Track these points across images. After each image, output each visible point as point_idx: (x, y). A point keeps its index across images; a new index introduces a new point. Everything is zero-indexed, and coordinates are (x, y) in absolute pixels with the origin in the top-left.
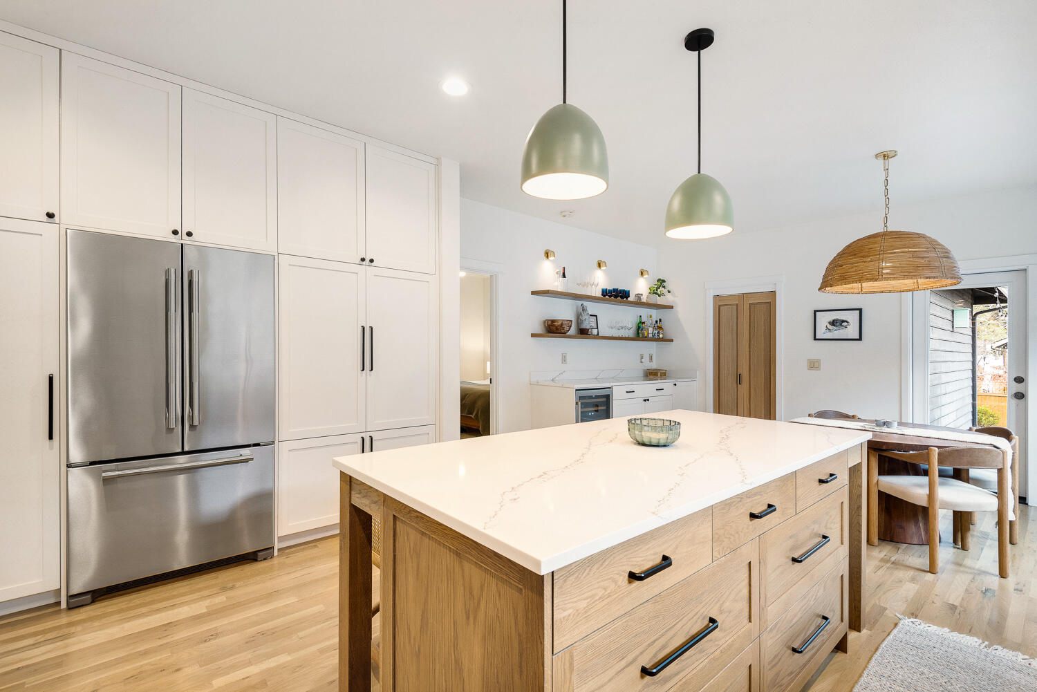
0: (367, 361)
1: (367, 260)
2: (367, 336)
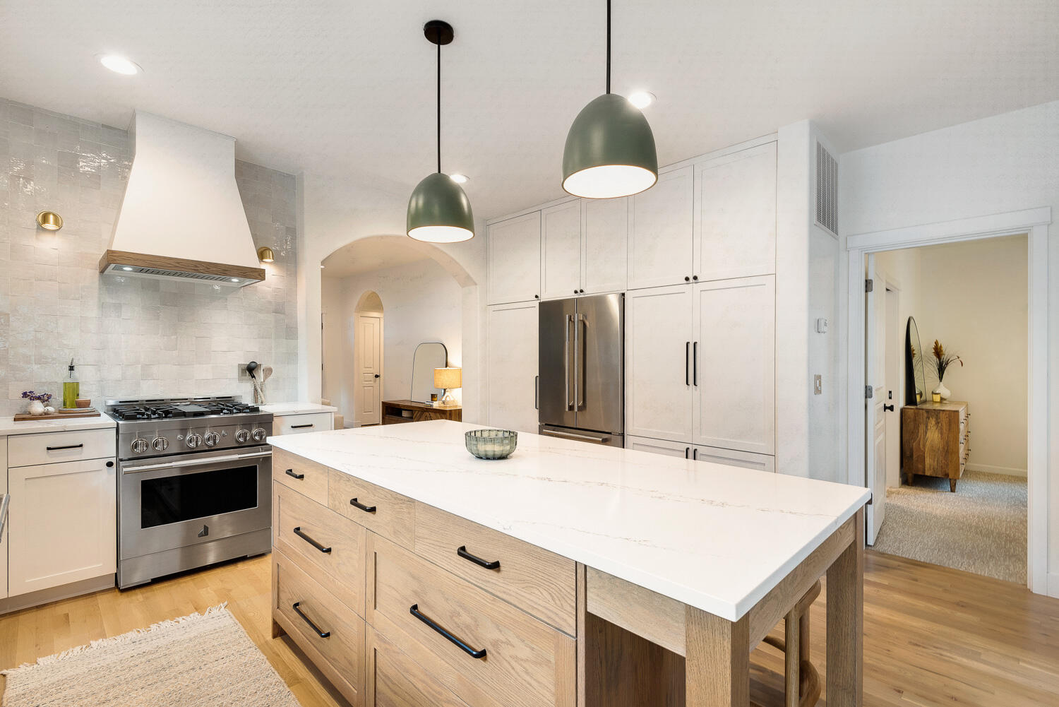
0: (692, 377)
1: (691, 280)
2: (692, 351)
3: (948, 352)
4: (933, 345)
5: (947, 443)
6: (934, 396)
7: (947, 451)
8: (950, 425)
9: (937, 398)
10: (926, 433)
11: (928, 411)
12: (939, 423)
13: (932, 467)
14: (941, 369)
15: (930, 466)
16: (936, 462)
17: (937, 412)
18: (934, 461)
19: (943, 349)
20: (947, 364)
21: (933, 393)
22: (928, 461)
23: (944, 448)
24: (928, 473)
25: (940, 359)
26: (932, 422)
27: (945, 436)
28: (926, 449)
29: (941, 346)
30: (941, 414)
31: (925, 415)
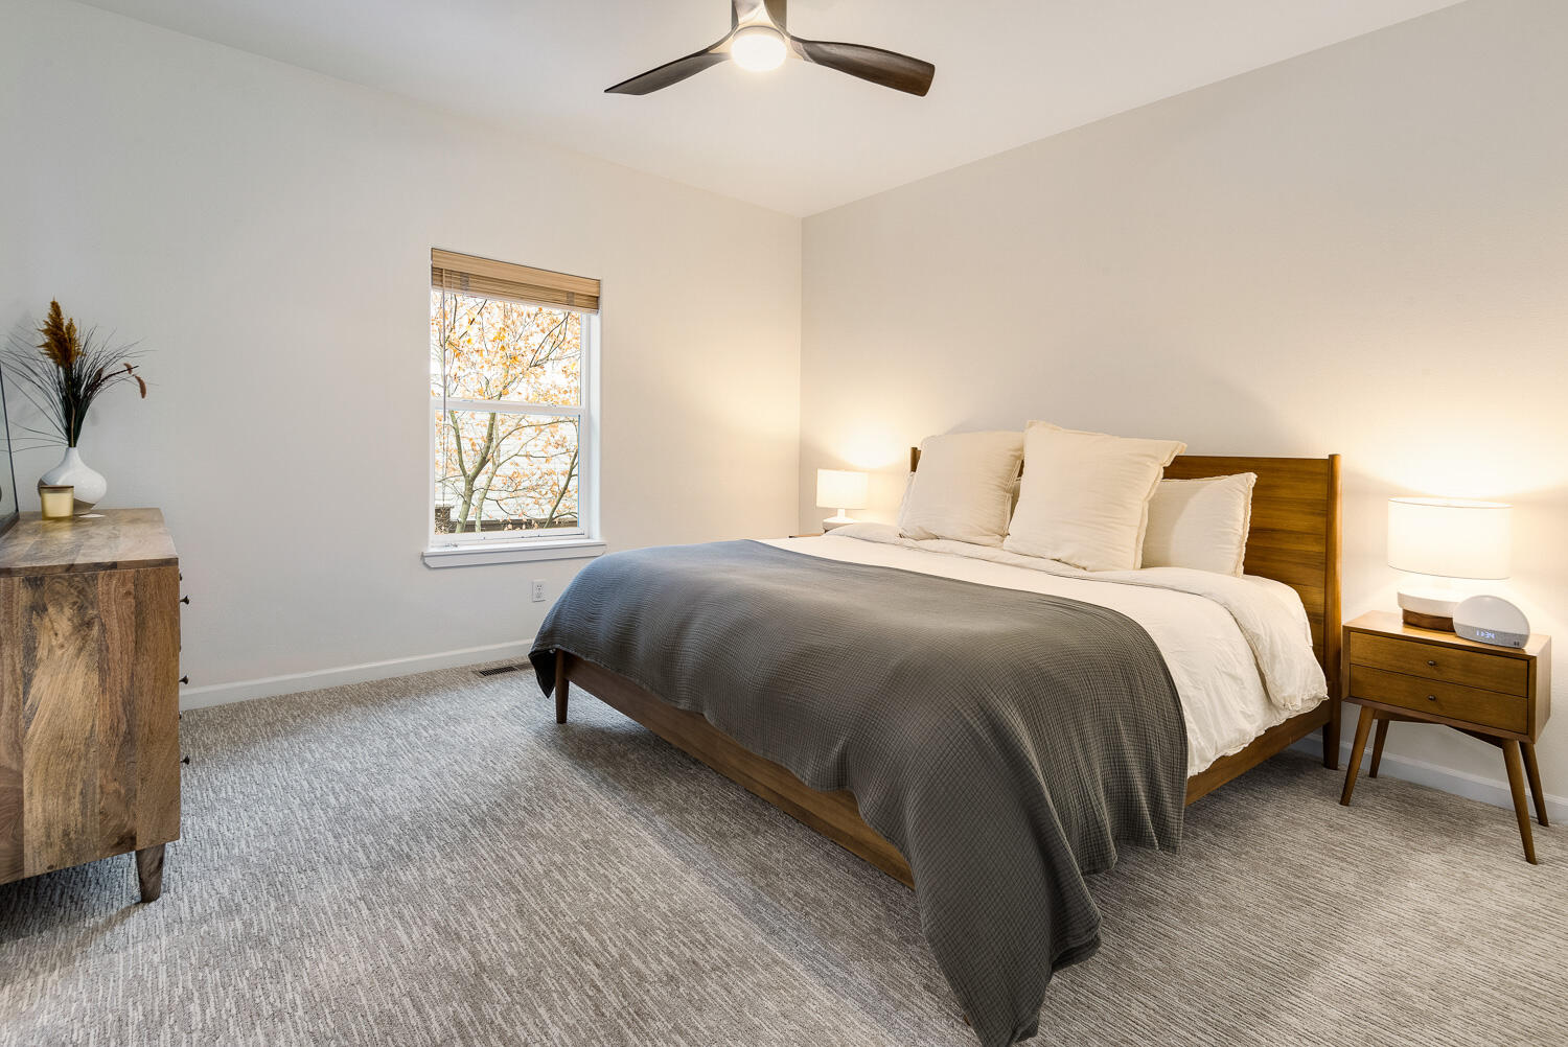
3: (96, 340)
4: (43, 315)
5: (128, 703)
6: (50, 498)
7: (129, 738)
8: (140, 625)
9: (60, 505)
10: (28, 680)
11: (36, 579)
12: (89, 624)
13: (57, 833)
14: (75, 403)
15: (49, 826)
16: (76, 803)
17: (81, 579)
18: (68, 799)
19: (80, 336)
20: (94, 386)
21: (43, 487)
22: (35, 811)
23: (114, 729)
24: (34, 866)
25: (68, 370)
26: (60, 621)
27: (120, 676)
28: (30, 757)
29: (71, 325)
30: (103, 586)
31: (24, 596)
